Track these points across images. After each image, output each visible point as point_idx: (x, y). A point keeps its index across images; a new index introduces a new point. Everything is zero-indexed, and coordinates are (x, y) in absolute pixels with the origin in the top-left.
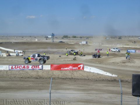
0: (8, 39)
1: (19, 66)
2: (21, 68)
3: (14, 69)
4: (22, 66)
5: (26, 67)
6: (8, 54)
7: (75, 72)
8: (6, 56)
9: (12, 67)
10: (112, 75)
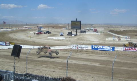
0: (117, 28)
1: (131, 48)
2: (132, 50)
3: (127, 50)
5: (136, 49)
6: (119, 39)
8: (118, 40)
9: (125, 49)
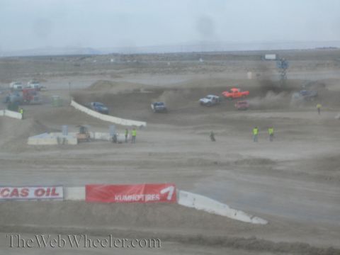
1: (1, 189)
2: (7, 195)
4: (8, 191)
5: (20, 193)
7: (150, 210)
10: (251, 218)
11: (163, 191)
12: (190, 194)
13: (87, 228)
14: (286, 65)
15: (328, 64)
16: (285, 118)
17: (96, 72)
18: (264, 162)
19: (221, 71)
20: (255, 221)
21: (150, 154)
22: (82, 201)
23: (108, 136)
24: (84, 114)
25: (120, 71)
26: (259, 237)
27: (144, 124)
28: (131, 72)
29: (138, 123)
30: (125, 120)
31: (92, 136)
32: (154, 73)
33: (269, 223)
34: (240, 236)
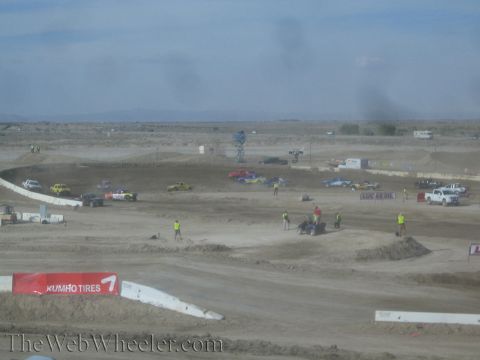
7: (88, 303)
10: (205, 313)
11: (104, 281)
12: (135, 286)
13: (14, 324)
14: (243, 138)
15: (290, 138)
16: (241, 199)
17: (23, 142)
18: (219, 248)
19: (169, 144)
20: (209, 316)
21: (87, 238)
22: (8, 293)
23: (38, 217)
24: (10, 192)
25: (51, 142)
26: (214, 335)
27: (80, 203)
28: (64, 144)
29: (73, 203)
30: (58, 199)
31: (19, 217)
32: (92, 145)
33: (224, 319)
34: (193, 333)
